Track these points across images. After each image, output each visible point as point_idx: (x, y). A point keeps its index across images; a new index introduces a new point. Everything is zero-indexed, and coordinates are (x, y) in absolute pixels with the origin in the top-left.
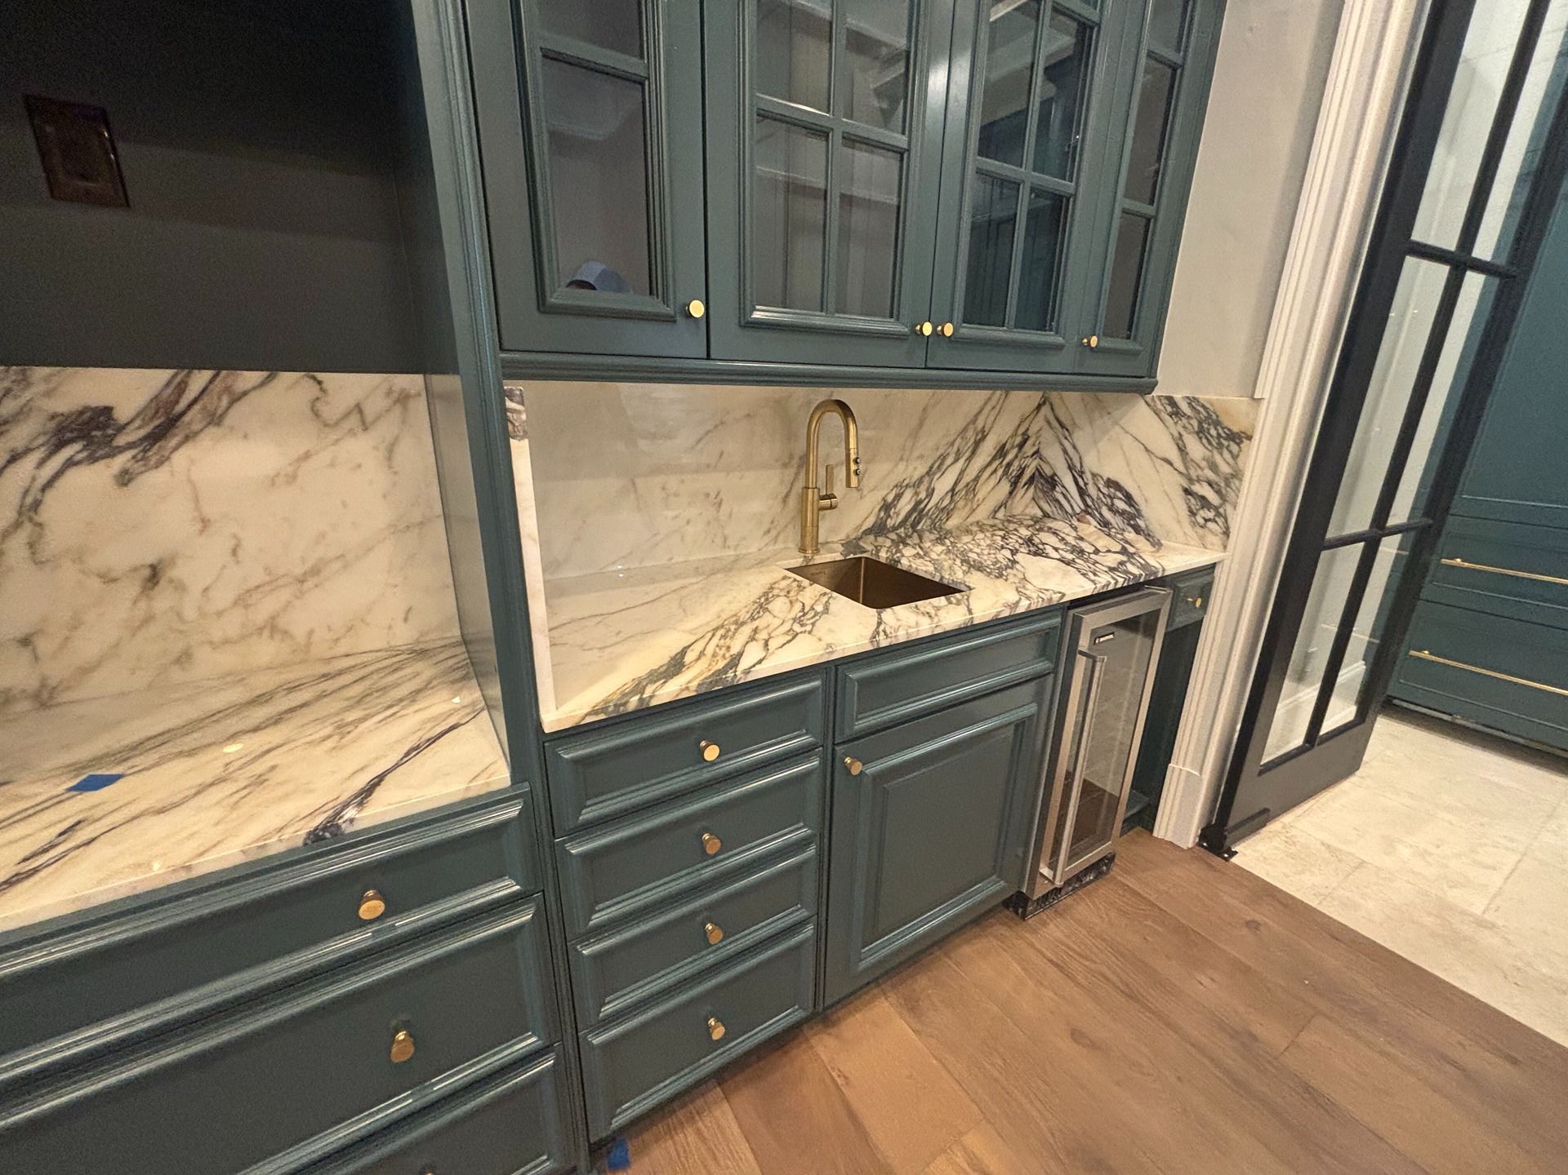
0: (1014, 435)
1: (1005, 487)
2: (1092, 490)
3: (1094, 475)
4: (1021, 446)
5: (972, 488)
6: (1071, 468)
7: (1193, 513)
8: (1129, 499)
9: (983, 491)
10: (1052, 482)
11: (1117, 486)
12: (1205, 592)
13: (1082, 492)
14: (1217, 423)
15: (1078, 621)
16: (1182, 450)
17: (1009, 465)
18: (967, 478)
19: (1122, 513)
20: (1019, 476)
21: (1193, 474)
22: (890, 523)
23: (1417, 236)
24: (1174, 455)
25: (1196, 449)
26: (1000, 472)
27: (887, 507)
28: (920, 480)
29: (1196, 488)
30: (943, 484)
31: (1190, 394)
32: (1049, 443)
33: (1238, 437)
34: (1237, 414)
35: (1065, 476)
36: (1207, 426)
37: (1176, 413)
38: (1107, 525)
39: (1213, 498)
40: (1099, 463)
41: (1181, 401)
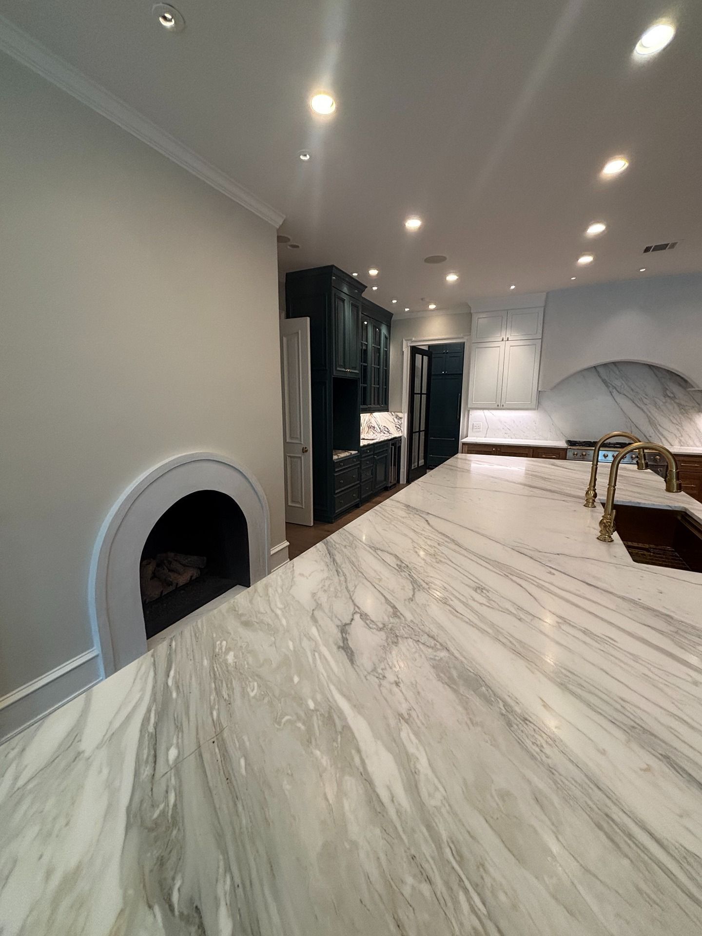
0: (368, 419)
2: (381, 428)
4: (369, 421)
5: (364, 429)
6: (377, 424)
7: (397, 430)
8: (387, 429)
10: (374, 427)
11: (385, 427)
12: (401, 440)
13: (380, 429)
15: (390, 443)
17: (368, 425)
18: (364, 427)
19: (388, 432)
20: (369, 427)
21: (396, 424)
23: (415, 392)
24: (393, 421)
25: (396, 420)
29: (398, 426)
31: (394, 412)
32: (373, 421)
33: (401, 418)
34: (400, 415)
35: (376, 426)
36: (397, 416)
37: (392, 415)
38: (385, 433)
39: (399, 427)
40: (382, 424)
41: (393, 413)
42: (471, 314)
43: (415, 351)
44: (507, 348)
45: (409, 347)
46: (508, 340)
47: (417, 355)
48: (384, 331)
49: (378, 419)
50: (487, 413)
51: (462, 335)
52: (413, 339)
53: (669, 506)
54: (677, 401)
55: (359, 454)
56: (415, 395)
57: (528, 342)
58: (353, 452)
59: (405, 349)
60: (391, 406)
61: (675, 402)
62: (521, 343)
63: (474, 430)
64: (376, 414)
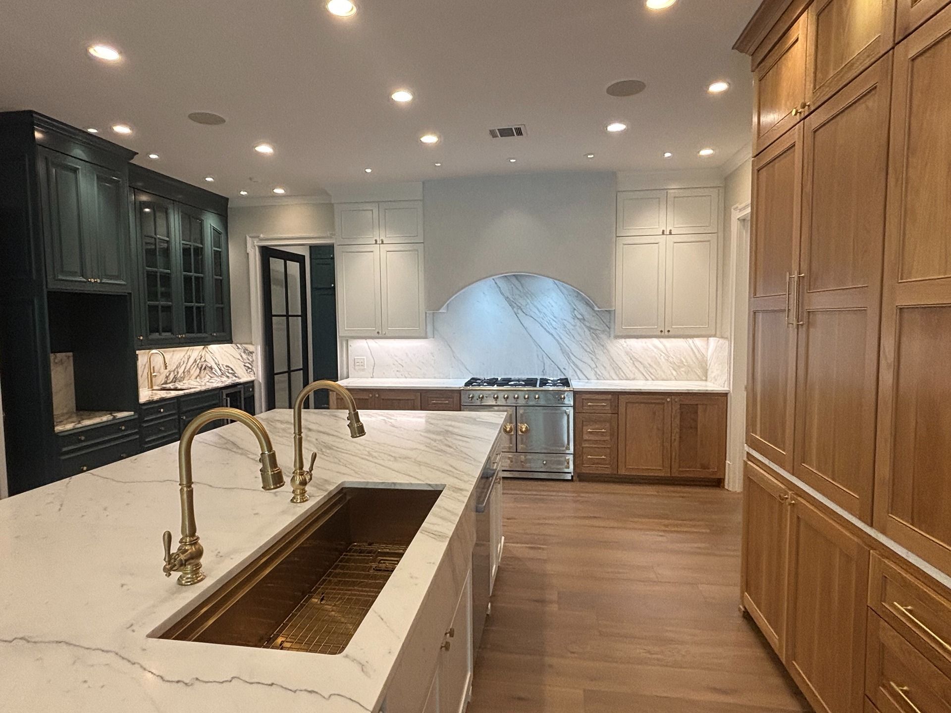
0: (198, 356)
1: (198, 370)
2: (222, 369)
3: (223, 365)
4: (200, 359)
5: (189, 371)
6: (216, 364)
7: (247, 370)
8: (232, 370)
9: (192, 372)
10: (211, 368)
11: (228, 367)
12: (253, 387)
13: (220, 370)
14: (247, 350)
15: (222, 392)
16: (241, 356)
17: (198, 364)
18: (187, 369)
19: (231, 373)
20: (201, 367)
21: (245, 361)
22: (168, 382)
23: (273, 314)
24: (240, 358)
25: (244, 356)
26: (196, 366)
27: (167, 377)
28: (175, 370)
29: (247, 365)
30: (181, 371)
31: (241, 344)
32: (208, 357)
33: (252, 353)
34: (251, 348)
35: (215, 366)
36: (245, 350)
37: (238, 348)
38: (228, 377)
39: (250, 366)
40: (224, 362)
41: (238, 345)
42: (332, 205)
43: (268, 253)
44: (383, 254)
45: (257, 248)
46: (382, 243)
47: (270, 258)
48: (211, 222)
49: (217, 356)
50: (372, 343)
51: (328, 234)
52: (262, 236)
53: (430, 485)
54: (588, 324)
55: (136, 416)
56: (273, 318)
57: (408, 247)
58: (120, 415)
59: (250, 250)
60: (236, 335)
61: (585, 326)
62: (399, 247)
63: (356, 368)
64: (214, 348)
